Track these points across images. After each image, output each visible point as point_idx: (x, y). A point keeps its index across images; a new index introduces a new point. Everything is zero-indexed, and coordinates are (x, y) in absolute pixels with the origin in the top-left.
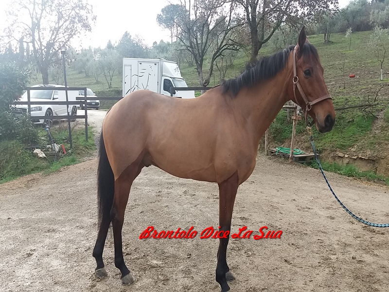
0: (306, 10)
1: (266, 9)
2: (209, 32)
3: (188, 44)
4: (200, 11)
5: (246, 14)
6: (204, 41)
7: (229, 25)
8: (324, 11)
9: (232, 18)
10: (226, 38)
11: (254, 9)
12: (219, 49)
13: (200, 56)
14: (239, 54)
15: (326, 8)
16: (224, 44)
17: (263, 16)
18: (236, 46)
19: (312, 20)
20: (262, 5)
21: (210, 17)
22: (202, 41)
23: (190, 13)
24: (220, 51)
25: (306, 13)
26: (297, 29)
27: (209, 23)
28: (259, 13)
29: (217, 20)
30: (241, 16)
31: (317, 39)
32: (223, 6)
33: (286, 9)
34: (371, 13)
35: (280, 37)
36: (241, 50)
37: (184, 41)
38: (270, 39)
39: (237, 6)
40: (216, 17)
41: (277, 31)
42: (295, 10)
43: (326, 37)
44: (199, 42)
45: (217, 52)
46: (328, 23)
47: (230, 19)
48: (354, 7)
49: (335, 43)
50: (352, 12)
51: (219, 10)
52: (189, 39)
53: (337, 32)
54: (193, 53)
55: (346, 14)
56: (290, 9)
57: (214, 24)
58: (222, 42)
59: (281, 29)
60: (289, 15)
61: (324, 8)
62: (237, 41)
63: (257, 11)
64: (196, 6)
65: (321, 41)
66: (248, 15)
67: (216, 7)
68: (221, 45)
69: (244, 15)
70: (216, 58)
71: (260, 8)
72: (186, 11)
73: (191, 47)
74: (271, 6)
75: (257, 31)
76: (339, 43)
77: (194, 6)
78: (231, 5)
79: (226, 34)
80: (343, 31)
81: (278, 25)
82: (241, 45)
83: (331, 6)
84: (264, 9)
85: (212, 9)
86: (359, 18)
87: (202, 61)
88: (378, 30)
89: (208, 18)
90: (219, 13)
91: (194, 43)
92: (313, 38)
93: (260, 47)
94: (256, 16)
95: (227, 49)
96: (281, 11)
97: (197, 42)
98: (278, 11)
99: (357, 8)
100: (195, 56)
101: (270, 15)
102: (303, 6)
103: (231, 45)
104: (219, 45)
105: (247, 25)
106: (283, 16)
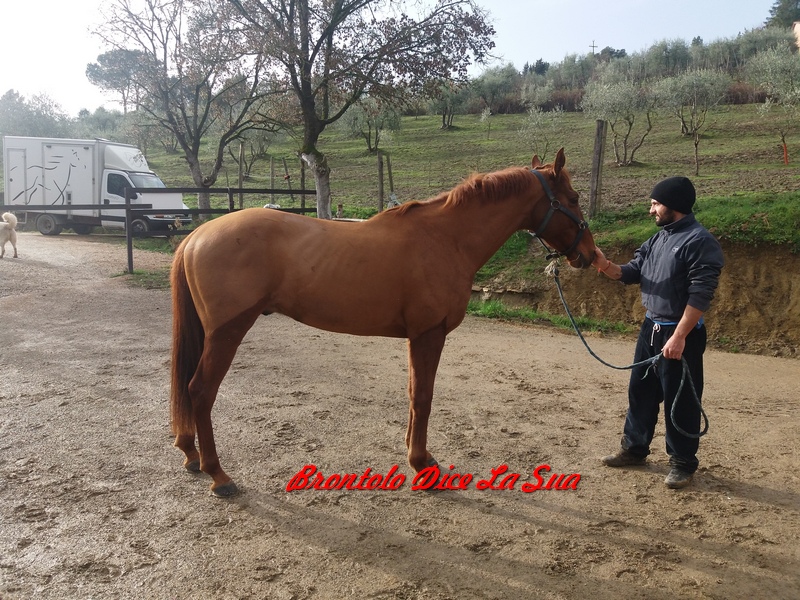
0: (408, 77)
1: (331, 72)
2: (211, 99)
3: (164, 116)
4: (190, 64)
5: (290, 76)
6: (201, 111)
7: (254, 90)
8: (441, 82)
9: (260, 80)
10: (249, 109)
11: (306, 67)
12: (234, 128)
13: (191, 137)
14: (278, 138)
15: (446, 76)
16: (244, 120)
17: (326, 81)
18: (271, 125)
19: (421, 92)
20: (323, 64)
21: (212, 76)
22: (196, 113)
23: (165, 66)
24: (239, 131)
25: (408, 82)
26: (392, 105)
27: (210, 84)
28: (317, 76)
29: (228, 80)
30: (280, 78)
31: (429, 123)
32: (242, 59)
33: (370, 73)
34: (523, 88)
35: (361, 117)
36: (282, 131)
37: (155, 111)
38: (342, 118)
39: (269, 62)
40: (225, 76)
41: (353, 106)
42: (386, 75)
43: (446, 120)
44: (190, 113)
45: (231, 132)
46: (448, 100)
47: (256, 81)
48: (495, 78)
49: (463, 129)
50: (491, 86)
51: (231, 66)
52: (166, 108)
53: (465, 114)
54: (176, 131)
55: (480, 87)
56: (377, 74)
57: (221, 87)
58: (241, 117)
59: (361, 104)
60: (376, 84)
61: (440, 76)
62: (274, 116)
63: (312, 72)
64: (180, 56)
65: (438, 126)
66: (294, 77)
67: (225, 61)
68: (238, 121)
69: (287, 77)
70: (228, 142)
72: (157, 62)
73: (171, 120)
74: (341, 67)
75: (314, 104)
76: (469, 129)
77: (176, 56)
78: (259, 59)
79: (249, 104)
80: (475, 111)
81: (355, 97)
82: (283, 125)
83: (454, 75)
84: (327, 71)
85: (216, 62)
86: (502, 95)
87: (197, 144)
88: (536, 114)
89: (208, 76)
90: (231, 70)
91: (177, 115)
92: (423, 120)
93: (321, 129)
94: (310, 79)
95: (251, 127)
96: (360, 75)
97: (184, 114)
98: (354, 75)
99: (499, 80)
100: (181, 138)
101: (340, 80)
102: (402, 70)
103: (260, 122)
104: (234, 121)
105: (292, 92)
106: (365, 83)
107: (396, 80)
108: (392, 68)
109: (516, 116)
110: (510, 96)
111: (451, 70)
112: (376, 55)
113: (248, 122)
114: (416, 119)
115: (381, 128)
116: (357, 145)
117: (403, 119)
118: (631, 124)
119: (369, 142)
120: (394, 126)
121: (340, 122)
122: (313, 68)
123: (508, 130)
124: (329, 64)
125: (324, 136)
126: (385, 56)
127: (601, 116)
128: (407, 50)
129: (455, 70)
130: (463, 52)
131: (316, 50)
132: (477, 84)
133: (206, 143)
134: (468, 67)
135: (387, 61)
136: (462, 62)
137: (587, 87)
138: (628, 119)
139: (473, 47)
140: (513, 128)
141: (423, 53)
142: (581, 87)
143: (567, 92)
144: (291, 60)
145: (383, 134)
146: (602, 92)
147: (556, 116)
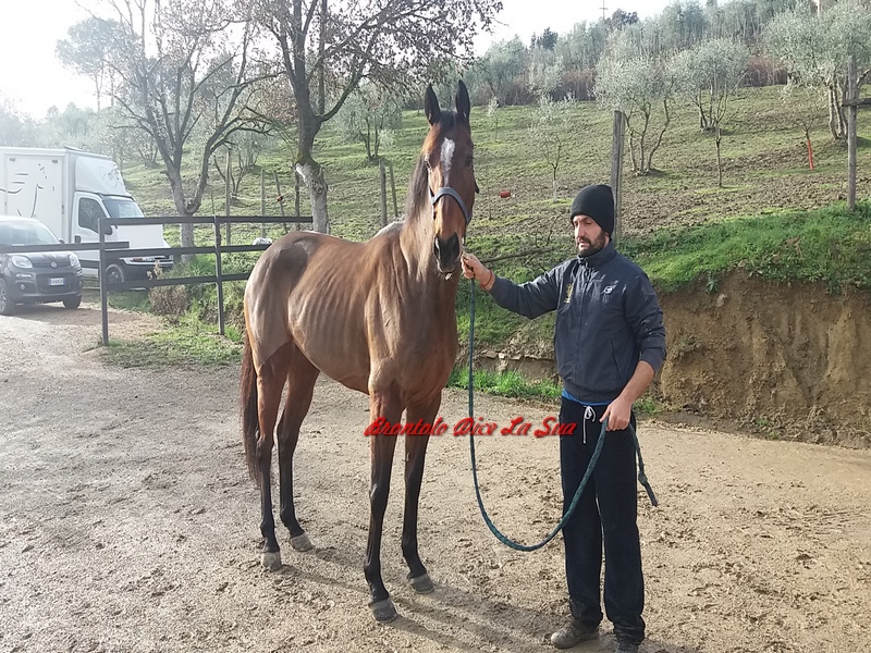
1: (327, 46)
2: (193, 88)
3: (143, 114)
4: (170, 38)
5: (281, 53)
6: (183, 107)
7: (241, 75)
8: (446, 60)
9: (248, 59)
10: (236, 103)
11: (299, 41)
12: (221, 128)
13: (173, 143)
14: (269, 143)
15: (450, 52)
16: (231, 118)
17: (321, 60)
18: (261, 124)
20: (318, 36)
21: (196, 53)
22: (177, 108)
23: (143, 41)
24: (225, 132)
27: (193, 67)
28: (312, 52)
29: (213, 60)
30: (269, 57)
33: (370, 48)
35: (357, 110)
36: (273, 132)
37: (131, 107)
38: (338, 113)
39: (259, 33)
40: (210, 54)
41: (351, 95)
42: (387, 51)
44: (171, 109)
45: (217, 135)
47: (244, 62)
48: (499, 55)
51: (216, 37)
52: (144, 102)
54: (156, 135)
55: (486, 68)
57: (205, 71)
58: (228, 113)
59: (360, 93)
60: (376, 64)
61: (445, 51)
62: (264, 112)
63: (306, 47)
64: (160, 25)
66: (286, 55)
68: (225, 119)
69: (278, 55)
70: (214, 149)
71: (312, 41)
72: (134, 37)
73: (150, 120)
74: (337, 39)
75: (308, 92)
77: (155, 25)
78: (246, 29)
79: (236, 94)
80: (483, 103)
81: (354, 83)
82: (275, 124)
83: (460, 50)
84: (322, 46)
85: (200, 34)
86: (509, 79)
87: (179, 153)
88: (546, 105)
89: (191, 55)
90: (216, 46)
91: (157, 112)
93: (318, 129)
94: (304, 58)
95: (240, 128)
96: (358, 51)
97: (165, 110)
98: (352, 51)
99: (506, 58)
101: (337, 58)
102: (404, 44)
103: (250, 120)
104: (221, 119)
105: (284, 76)
106: (364, 62)
107: (398, 58)
108: (393, 41)
109: (525, 109)
110: (517, 79)
111: (455, 43)
112: (375, 22)
113: (235, 120)
114: (419, 114)
115: (381, 128)
116: (355, 151)
117: (405, 113)
118: (647, 116)
119: (368, 146)
120: (395, 124)
121: (337, 118)
122: (307, 44)
123: (516, 127)
124: (325, 36)
125: (319, 140)
126: (386, 25)
127: (616, 105)
128: (408, 14)
129: (461, 43)
130: (469, 18)
131: (310, 16)
132: (483, 64)
133: (189, 152)
134: (474, 39)
135: (388, 31)
136: (468, 31)
137: (599, 66)
138: (644, 109)
139: (479, 10)
140: (523, 125)
141: (426, 19)
142: (592, 66)
143: (578, 74)
144: (283, 30)
145: (383, 134)
146: (617, 72)
147: (568, 107)
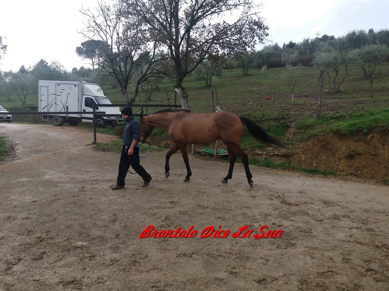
0: (226, 51)
2: (133, 63)
3: (111, 70)
4: (123, 46)
5: (170, 51)
6: (128, 69)
7: (153, 58)
8: (242, 53)
9: (156, 53)
10: (151, 67)
11: (177, 47)
12: (144, 76)
13: (124, 81)
14: (164, 81)
15: (244, 50)
16: (148, 72)
17: (187, 54)
18: (161, 75)
19: (232, 58)
20: (185, 45)
21: (134, 51)
22: (126, 69)
23: (112, 47)
24: (145, 78)
25: (226, 53)
26: (218, 65)
27: (133, 56)
28: (182, 51)
29: (141, 54)
30: (165, 53)
31: (236, 72)
32: (147, 44)
33: (208, 49)
34: (283, 55)
35: (203, 70)
36: (166, 77)
37: (107, 68)
38: (194, 71)
39: (160, 45)
40: (139, 52)
41: (199, 65)
42: (216, 50)
43: (245, 71)
44: (123, 69)
45: (142, 78)
46: (246, 61)
47: (154, 54)
48: (269, 51)
49: (253, 75)
50: (267, 54)
51: (142, 47)
52: (112, 67)
53: (254, 68)
54: (116, 78)
56: (211, 50)
57: (138, 57)
58: (147, 71)
59: (203, 64)
60: (211, 55)
61: (242, 50)
62: (162, 70)
63: (180, 49)
64: (119, 42)
65: (240, 74)
66: (172, 52)
67: (140, 44)
68: (146, 73)
69: (168, 52)
70: (141, 83)
71: (183, 47)
72: (109, 46)
73: (114, 73)
74: (194, 47)
75: (181, 64)
76: (256, 75)
77: (117, 42)
78: (155, 44)
79: (151, 65)
80: (259, 67)
81: (201, 61)
82: (166, 74)
83: (249, 49)
84: (187, 49)
85: (135, 45)
86: (272, 59)
87: (126, 84)
88: (289, 68)
89: (132, 52)
90: (142, 49)
91: (117, 70)
92: (233, 71)
93: (184, 76)
94: (179, 53)
95: (152, 76)
96: (203, 50)
97: (120, 69)
98: (200, 50)
99: (271, 51)
100: (119, 80)
101: (193, 53)
102: (223, 48)
103: (156, 73)
104: (144, 72)
105: (171, 59)
106: (205, 54)
107: (220, 53)
108: (218, 47)
109: (279, 69)
110: (276, 59)
111: (247, 47)
112: (211, 41)
113: (150, 73)
114: (230, 71)
115: (213, 75)
116: (201, 83)
117: (223, 71)
118: (337, 72)
119: (207, 82)
120: (219, 75)
121: (193, 73)
122: (181, 48)
123: (275, 75)
124: (189, 45)
125: (185, 80)
126: (215, 41)
127: (322, 68)
128: (226, 38)
129: (249, 47)
130: (253, 38)
131: (182, 39)
132: (260, 54)
133: (131, 83)
134: (255, 46)
135: (216, 44)
136: (252, 43)
137: (315, 54)
138: (336, 70)
139: (258, 36)
140: (278, 74)
141: (233, 39)
142: (312, 54)
143: (305, 57)
144: (170, 44)
145: (213, 78)
146: (322, 57)
147: (300, 68)
